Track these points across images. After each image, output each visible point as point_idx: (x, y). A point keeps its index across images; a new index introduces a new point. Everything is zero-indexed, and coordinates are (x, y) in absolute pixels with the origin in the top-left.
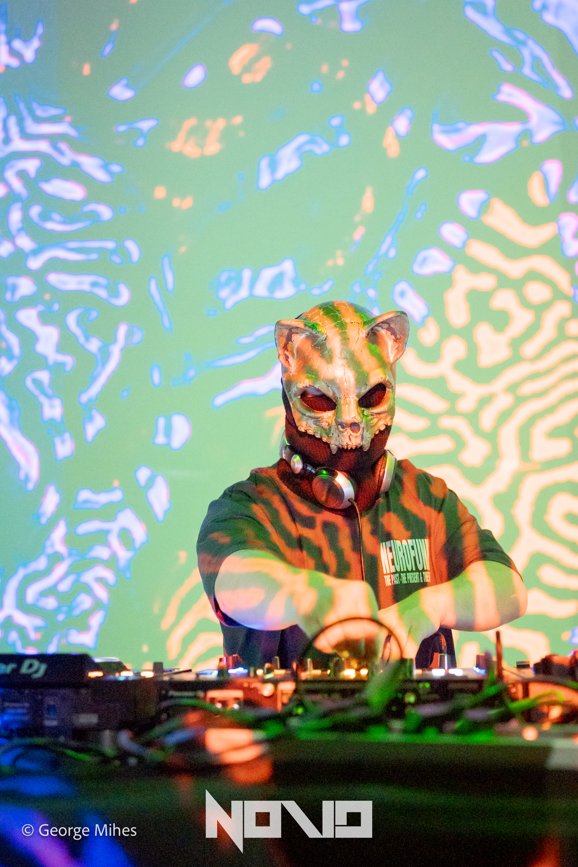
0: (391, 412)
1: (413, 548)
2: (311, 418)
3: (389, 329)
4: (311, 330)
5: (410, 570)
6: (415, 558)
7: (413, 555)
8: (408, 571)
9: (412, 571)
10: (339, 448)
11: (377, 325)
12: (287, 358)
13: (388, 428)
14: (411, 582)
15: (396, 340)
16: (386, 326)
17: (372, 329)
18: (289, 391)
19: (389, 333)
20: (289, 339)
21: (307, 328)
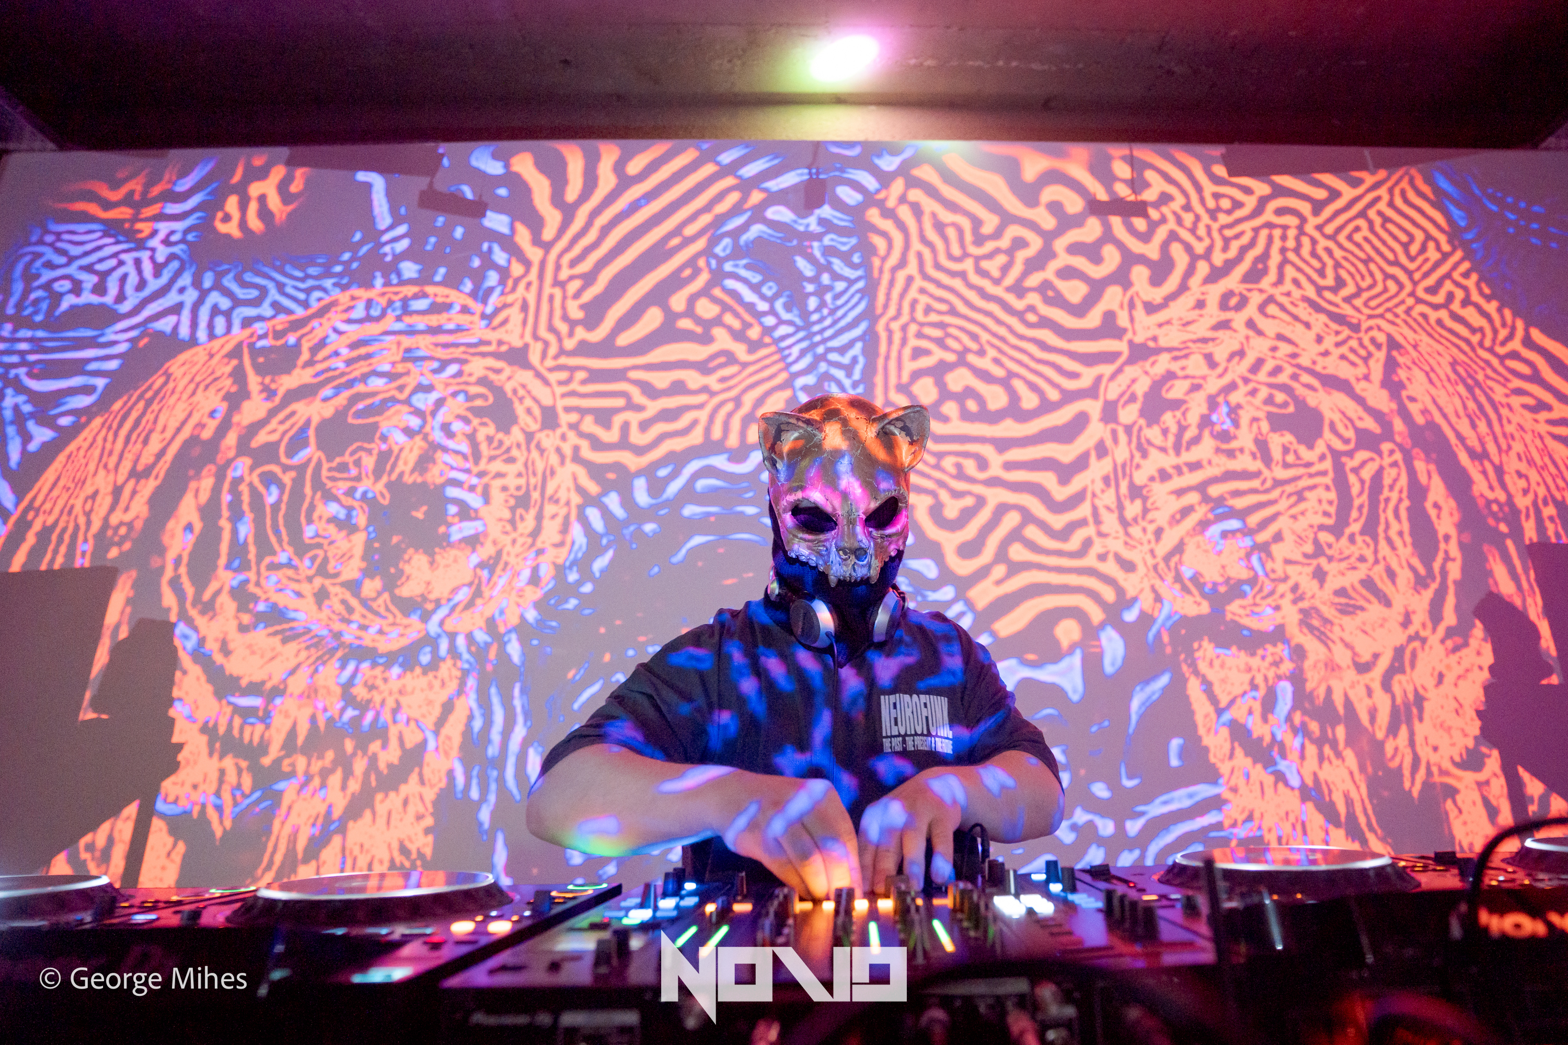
0: (903, 534)
1: (925, 705)
2: (805, 540)
3: (903, 429)
4: (804, 426)
5: (919, 732)
6: (927, 718)
7: (925, 714)
8: (916, 734)
9: (922, 735)
10: (839, 580)
11: (889, 423)
12: (774, 464)
13: (900, 554)
14: (920, 748)
15: (912, 443)
16: (900, 424)
17: (883, 428)
18: (777, 504)
19: (903, 433)
20: (778, 437)
21: (800, 424)
